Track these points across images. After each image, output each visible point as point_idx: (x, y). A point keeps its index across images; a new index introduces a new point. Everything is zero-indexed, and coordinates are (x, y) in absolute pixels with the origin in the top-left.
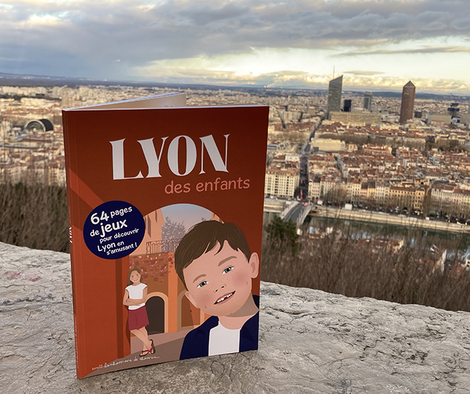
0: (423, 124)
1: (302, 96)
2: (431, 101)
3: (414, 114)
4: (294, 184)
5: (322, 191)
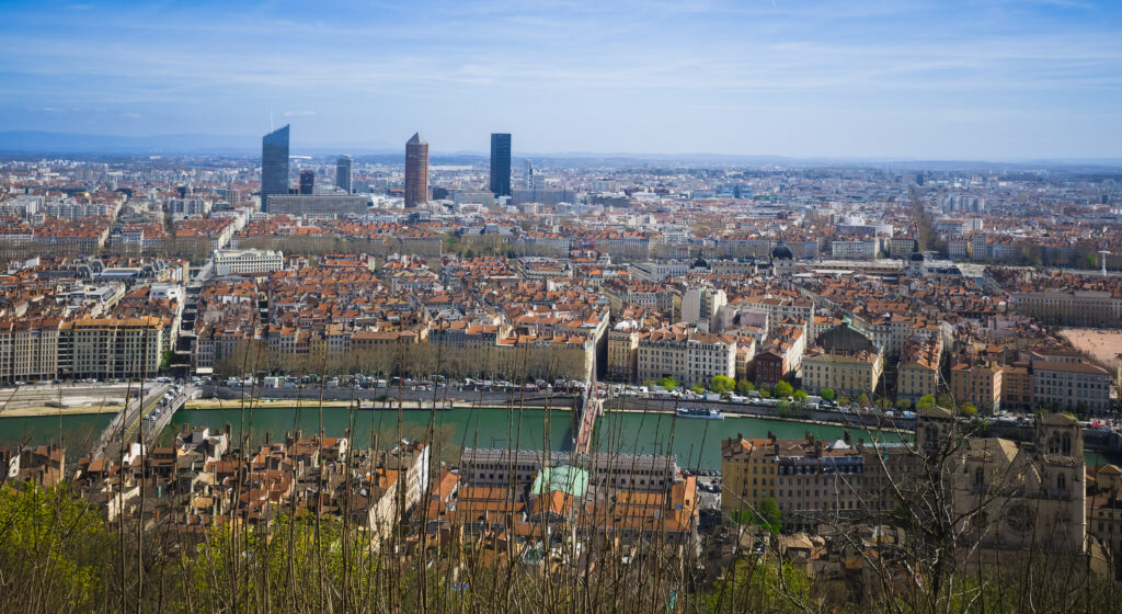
0: (445, 209)
4: (159, 346)
5: (219, 356)
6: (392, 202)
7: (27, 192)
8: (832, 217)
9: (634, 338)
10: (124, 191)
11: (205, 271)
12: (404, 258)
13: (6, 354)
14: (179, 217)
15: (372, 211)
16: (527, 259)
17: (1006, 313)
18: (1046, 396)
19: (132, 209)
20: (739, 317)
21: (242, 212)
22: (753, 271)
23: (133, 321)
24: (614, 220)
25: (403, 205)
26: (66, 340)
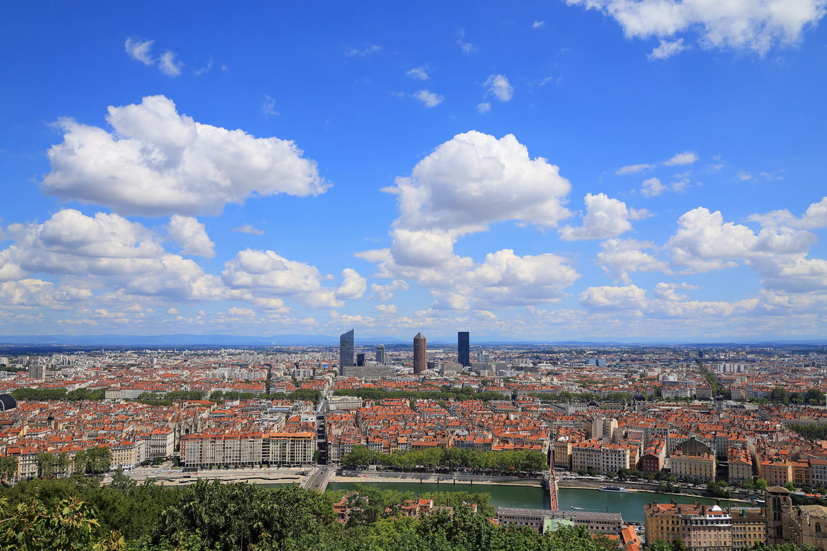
1: (312, 352)
2: (441, 350)
3: (426, 365)
4: (313, 448)
5: (343, 454)
6: (406, 370)
7: (220, 366)
8: (658, 376)
9: (570, 446)
10: (268, 365)
11: (320, 407)
12: (426, 401)
13: (237, 451)
14: (299, 378)
15: (399, 375)
16: (493, 402)
17: (782, 431)
18: (820, 480)
19: (276, 375)
20: (626, 434)
21: (331, 376)
22: (624, 408)
23: (299, 434)
24: (534, 380)
25: (413, 372)
26: (266, 443)
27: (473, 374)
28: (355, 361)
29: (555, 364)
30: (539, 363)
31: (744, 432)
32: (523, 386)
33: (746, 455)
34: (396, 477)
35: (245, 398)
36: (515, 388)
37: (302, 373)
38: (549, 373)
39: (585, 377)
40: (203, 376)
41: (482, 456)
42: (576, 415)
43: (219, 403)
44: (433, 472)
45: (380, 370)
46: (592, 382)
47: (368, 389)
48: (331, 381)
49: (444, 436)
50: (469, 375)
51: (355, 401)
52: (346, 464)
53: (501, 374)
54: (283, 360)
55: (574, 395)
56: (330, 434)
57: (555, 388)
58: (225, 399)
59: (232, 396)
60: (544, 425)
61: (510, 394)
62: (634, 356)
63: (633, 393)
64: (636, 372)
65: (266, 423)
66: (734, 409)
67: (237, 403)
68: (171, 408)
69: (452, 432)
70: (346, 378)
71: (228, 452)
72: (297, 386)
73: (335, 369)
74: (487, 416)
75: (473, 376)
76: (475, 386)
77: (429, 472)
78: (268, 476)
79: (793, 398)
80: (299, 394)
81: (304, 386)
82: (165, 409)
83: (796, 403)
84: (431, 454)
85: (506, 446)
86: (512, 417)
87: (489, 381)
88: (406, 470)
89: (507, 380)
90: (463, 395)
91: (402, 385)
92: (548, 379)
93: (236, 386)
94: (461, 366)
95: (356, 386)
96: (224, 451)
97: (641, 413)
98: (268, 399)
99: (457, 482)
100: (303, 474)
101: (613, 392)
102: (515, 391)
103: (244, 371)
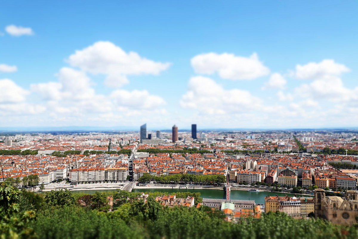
0: (182, 142)
1: (129, 133)
2: (185, 132)
3: (178, 139)
4: (126, 174)
5: (139, 176)
6: (169, 141)
7: (89, 140)
8: (276, 143)
9: (236, 173)
10: (109, 139)
11: (131, 157)
12: (176, 154)
13: (94, 176)
14: (123, 145)
15: (166, 143)
16: (205, 154)
17: (326, 166)
18: (340, 186)
19: (113, 143)
20: (260, 167)
21: (136, 144)
22: (260, 156)
23: (120, 168)
24: (223, 145)
25: (172, 142)
26: (106, 173)
27: (198, 142)
28: (147, 137)
29: (233, 138)
30: (227, 137)
31: (310, 166)
32: (219, 148)
33: (310, 176)
34: (162, 186)
35: (99, 153)
36: (215, 148)
37: (124, 143)
38: (231, 142)
39: (245, 143)
40: (81, 144)
41: (198, 177)
42: (240, 159)
43: (88, 155)
44: (177, 184)
45: (157, 141)
46: (248, 145)
47: (152, 149)
48: (136, 146)
49: (183, 169)
50: (196, 143)
51: (146, 154)
52: (141, 181)
53: (210, 142)
54: (116, 137)
55: (240, 151)
56: (134, 168)
57: (232, 148)
58: (90, 154)
59: (93, 153)
60: (226, 164)
61: (213, 151)
62: (267, 134)
63: (265, 150)
64: (267, 141)
65: (106, 164)
66: (307, 156)
67: (95, 155)
68: (66, 158)
69: (186, 167)
70: (143, 144)
71: (90, 176)
72: (122, 148)
73: (138, 141)
74: (202, 160)
75: (198, 143)
76: (198, 148)
77: (176, 184)
78: (107, 186)
79: (333, 152)
80: (122, 151)
81: (124, 148)
82: (63, 158)
83: (333, 154)
84: (177, 176)
85: (209, 173)
86: (213, 160)
87: (204, 145)
88: (166, 183)
89: (212, 145)
90: (193, 152)
91: (167, 147)
92: (230, 144)
93: (95, 148)
94: (193, 139)
95: (147, 148)
96: (88, 176)
97: (267, 158)
98: (109, 153)
99: (188, 188)
100: (122, 185)
101: (257, 150)
102: (215, 149)
103: (99, 142)
